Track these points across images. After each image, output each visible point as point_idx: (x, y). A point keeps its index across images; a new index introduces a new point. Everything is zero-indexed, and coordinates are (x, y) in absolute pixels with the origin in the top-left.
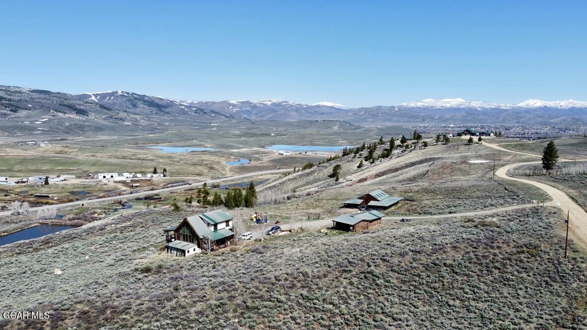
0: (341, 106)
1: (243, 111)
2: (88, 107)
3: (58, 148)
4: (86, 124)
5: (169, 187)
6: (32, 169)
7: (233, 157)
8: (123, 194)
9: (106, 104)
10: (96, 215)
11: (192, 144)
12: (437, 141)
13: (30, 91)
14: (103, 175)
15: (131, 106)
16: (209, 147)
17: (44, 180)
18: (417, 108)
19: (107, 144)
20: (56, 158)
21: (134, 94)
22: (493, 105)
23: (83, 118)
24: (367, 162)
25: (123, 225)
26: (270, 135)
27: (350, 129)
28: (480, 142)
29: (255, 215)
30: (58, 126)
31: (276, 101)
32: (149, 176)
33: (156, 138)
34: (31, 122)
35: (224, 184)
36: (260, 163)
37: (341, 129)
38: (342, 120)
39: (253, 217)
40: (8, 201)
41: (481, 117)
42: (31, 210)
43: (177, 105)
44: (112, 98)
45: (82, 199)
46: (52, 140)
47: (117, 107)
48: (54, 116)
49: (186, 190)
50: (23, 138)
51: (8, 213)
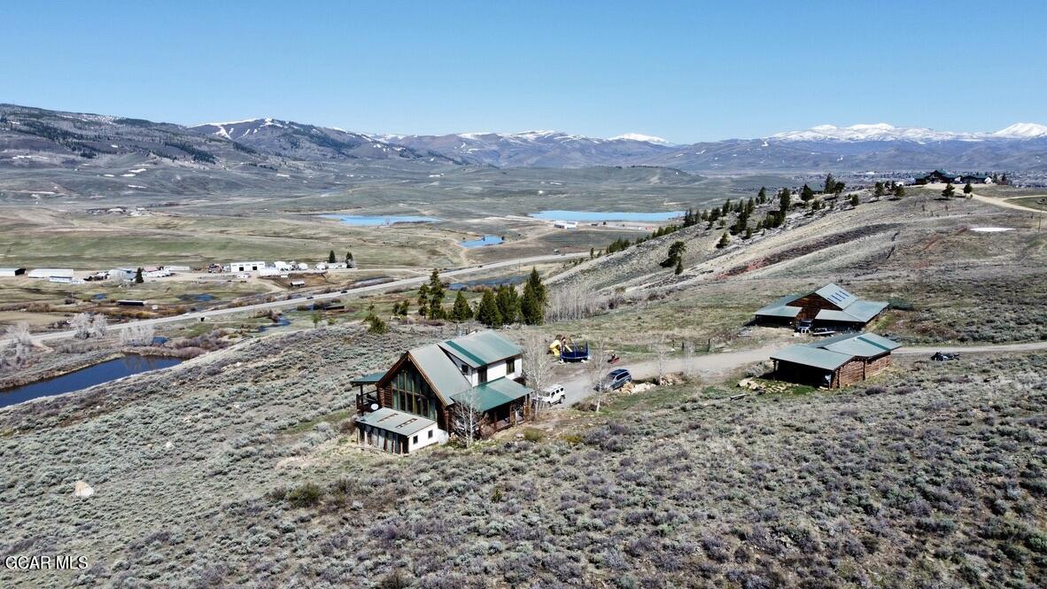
0: (662, 140)
1: (485, 152)
2: (215, 148)
3: (162, 218)
4: (211, 177)
5: (358, 287)
6: (115, 255)
7: (471, 233)
8: (275, 300)
9: (245, 143)
10: (225, 339)
11: (396, 209)
12: (878, 194)
13: (114, 121)
14: (238, 265)
15: (288, 146)
16: (428, 215)
17: (135, 274)
18: (804, 141)
19: (247, 211)
20: (158, 236)
21: (292, 123)
22: (947, 135)
23: (207, 167)
24: (736, 237)
25: (260, 364)
26: (535, 193)
27: (680, 181)
28: (968, 195)
29: (557, 342)
30: (163, 182)
31: (543, 134)
32: (321, 266)
33: (332, 200)
34: (117, 175)
35: (458, 281)
36: (521, 243)
37: (665, 183)
38: (664, 165)
39: (553, 346)
40: (71, 312)
41: (926, 157)
42: (109, 328)
43: (368, 142)
44: (256, 131)
45: (202, 309)
46: (151, 206)
47: (263, 147)
48: (156, 164)
49: (389, 293)
50: (103, 203)
51: (68, 334)
